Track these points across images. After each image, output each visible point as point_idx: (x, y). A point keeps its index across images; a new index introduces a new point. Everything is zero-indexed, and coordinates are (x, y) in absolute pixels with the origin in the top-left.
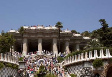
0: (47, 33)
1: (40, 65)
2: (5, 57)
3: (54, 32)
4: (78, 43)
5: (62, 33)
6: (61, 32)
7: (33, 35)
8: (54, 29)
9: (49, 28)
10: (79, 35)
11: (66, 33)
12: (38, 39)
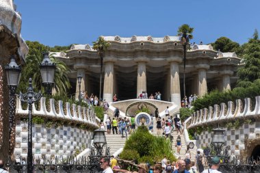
0: (158, 53)
1: (140, 124)
2: (67, 109)
3: (173, 49)
4: (227, 75)
5: (191, 51)
6: (190, 49)
7: (126, 57)
8: (172, 42)
9: (161, 40)
10: (231, 56)
11: (201, 51)
12: (137, 66)
